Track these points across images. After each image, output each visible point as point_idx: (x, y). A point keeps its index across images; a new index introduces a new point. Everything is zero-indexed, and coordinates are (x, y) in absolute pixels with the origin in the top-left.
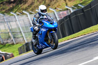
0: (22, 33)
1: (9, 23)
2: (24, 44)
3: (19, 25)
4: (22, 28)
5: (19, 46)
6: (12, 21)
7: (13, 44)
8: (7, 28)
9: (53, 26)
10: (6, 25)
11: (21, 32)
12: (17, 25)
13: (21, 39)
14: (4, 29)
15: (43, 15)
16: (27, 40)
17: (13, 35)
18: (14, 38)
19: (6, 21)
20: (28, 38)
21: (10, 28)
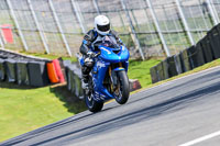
0: (160, 35)
1: (130, 13)
2: (163, 59)
3: (154, 18)
4: (161, 23)
5: (152, 64)
6: (138, 9)
7: (140, 60)
8: (127, 24)
9: (120, 58)
10: (124, 16)
11: (157, 33)
12: (149, 17)
13: (158, 48)
14: (120, 25)
15: (102, 36)
16: (171, 50)
17: (140, 40)
18: (142, 45)
19: (124, 7)
20: (174, 47)
21: (134, 23)
